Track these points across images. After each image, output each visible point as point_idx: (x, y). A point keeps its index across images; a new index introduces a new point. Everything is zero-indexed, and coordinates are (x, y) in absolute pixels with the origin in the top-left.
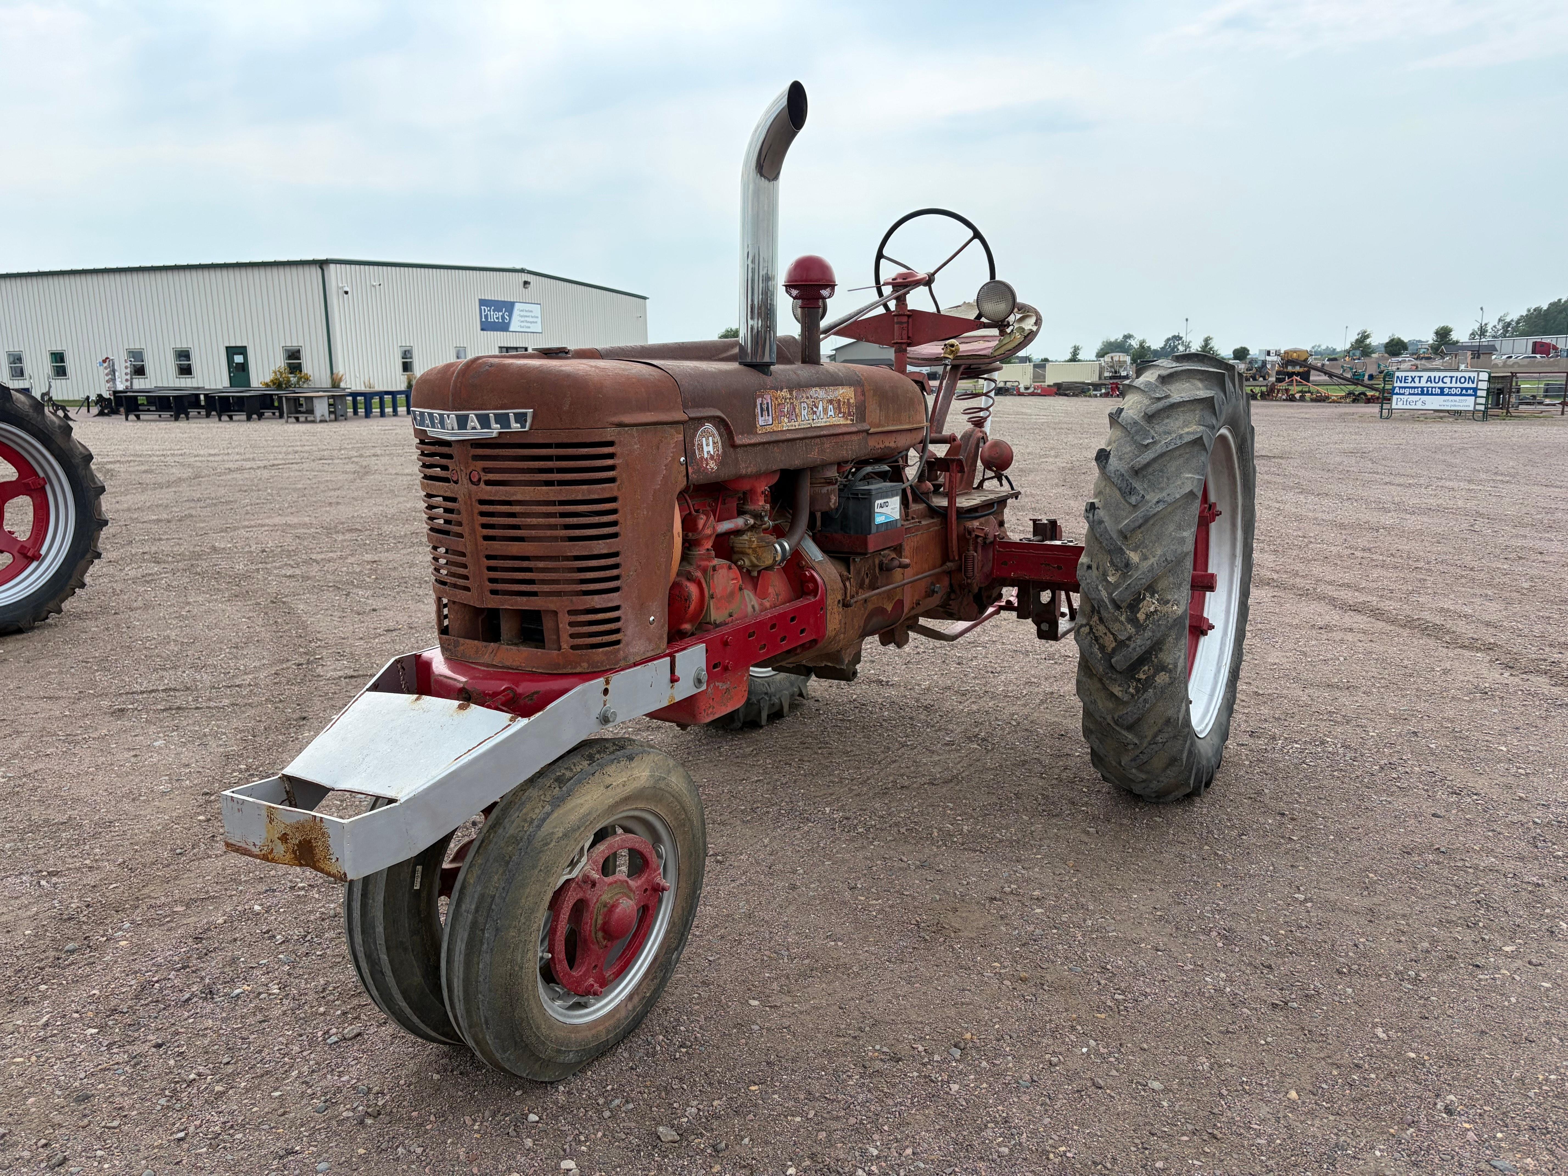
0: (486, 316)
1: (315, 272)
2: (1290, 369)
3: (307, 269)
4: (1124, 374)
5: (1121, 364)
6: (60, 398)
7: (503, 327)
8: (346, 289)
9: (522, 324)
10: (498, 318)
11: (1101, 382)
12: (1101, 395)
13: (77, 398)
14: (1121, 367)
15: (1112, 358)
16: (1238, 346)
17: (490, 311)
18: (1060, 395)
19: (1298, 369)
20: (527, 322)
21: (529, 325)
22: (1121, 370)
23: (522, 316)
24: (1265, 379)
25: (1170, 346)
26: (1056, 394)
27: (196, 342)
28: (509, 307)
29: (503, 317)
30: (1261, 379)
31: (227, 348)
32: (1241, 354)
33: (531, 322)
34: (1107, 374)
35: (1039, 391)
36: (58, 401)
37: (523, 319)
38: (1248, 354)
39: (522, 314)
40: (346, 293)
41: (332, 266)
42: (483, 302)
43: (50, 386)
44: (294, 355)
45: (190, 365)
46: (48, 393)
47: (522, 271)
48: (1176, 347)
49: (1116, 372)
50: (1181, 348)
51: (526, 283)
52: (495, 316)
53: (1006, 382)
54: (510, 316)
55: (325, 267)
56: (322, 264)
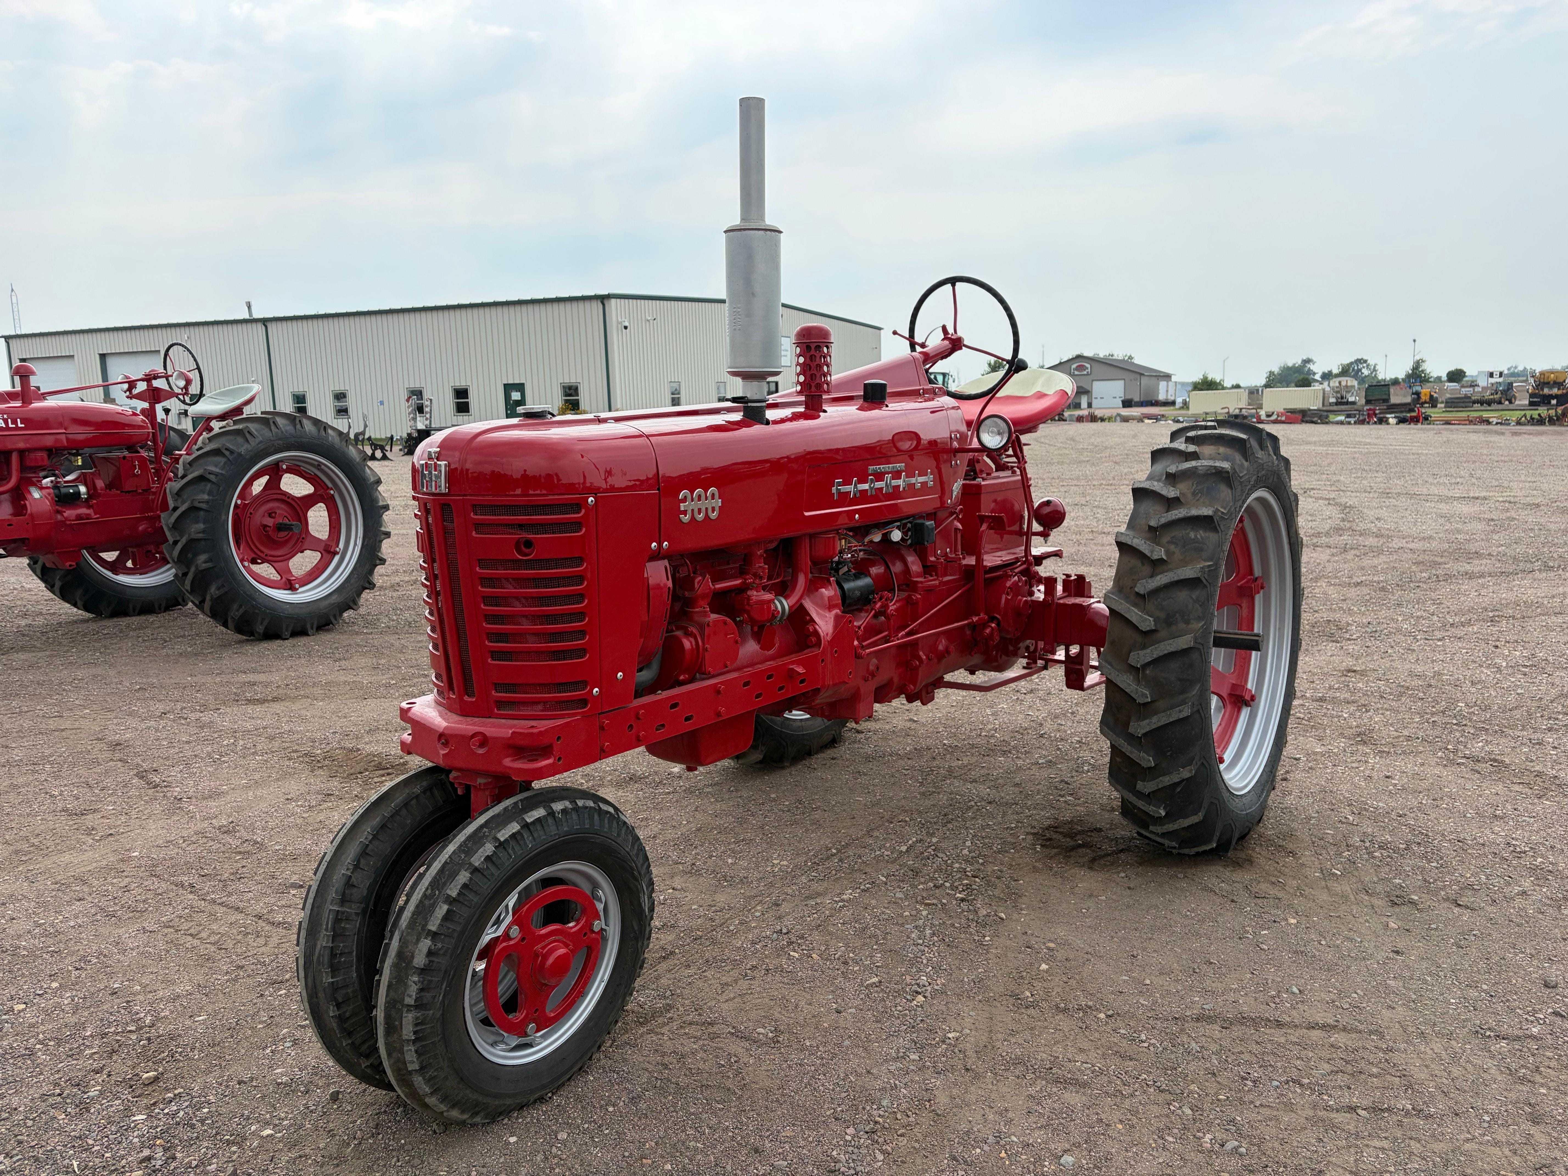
1: (597, 306)
2: (1546, 391)
3: (587, 304)
4: (1351, 399)
5: (1348, 389)
6: (378, 436)
8: (627, 324)
11: (1325, 408)
12: (1355, 423)
13: (383, 437)
14: (1348, 392)
15: (1340, 383)
16: (1453, 368)
18: (1307, 422)
19: (1555, 391)
22: (1348, 396)
24: (1511, 402)
25: (1353, 369)
26: (1303, 421)
27: (475, 380)
30: (1507, 403)
31: (505, 385)
32: (1456, 376)
34: (1333, 400)
35: (1283, 418)
36: (376, 439)
38: (1465, 376)
40: (626, 328)
41: (613, 301)
43: (366, 426)
44: (571, 391)
45: (468, 403)
46: (363, 433)
48: (1360, 370)
49: (1342, 398)
50: (1366, 372)
53: (1241, 409)
55: (606, 302)
56: (603, 299)
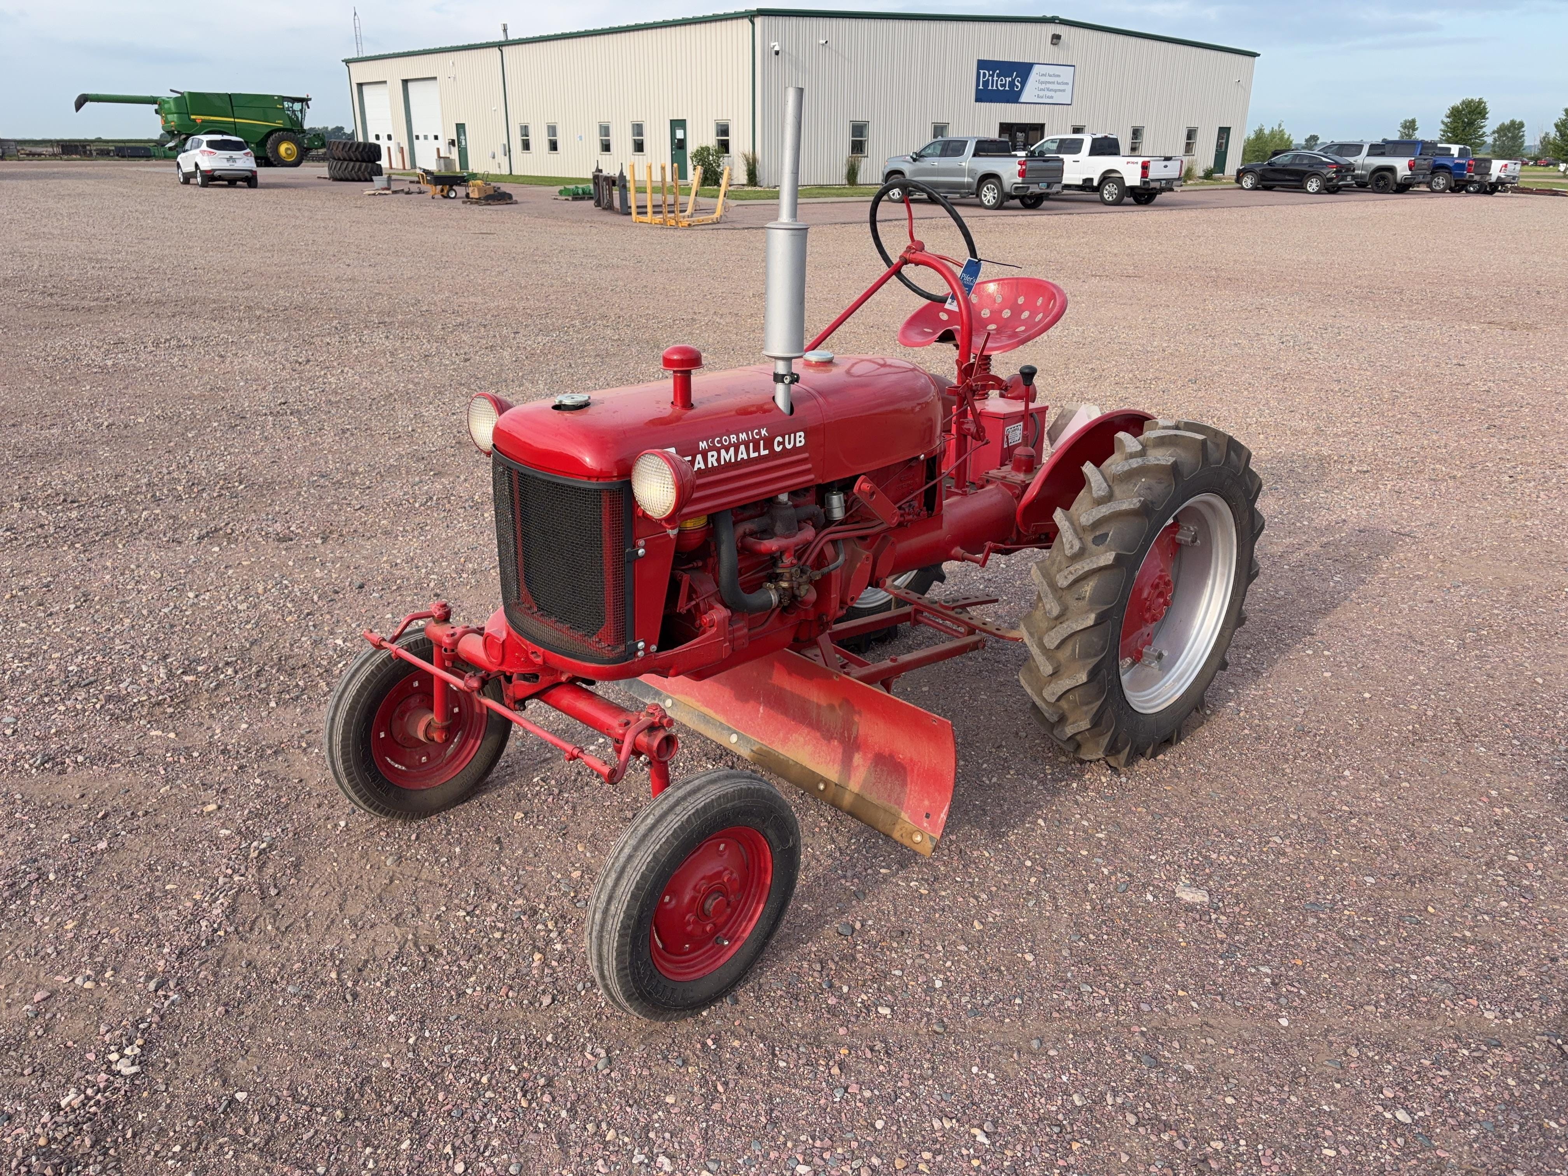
0: (986, 83)
1: (747, 25)
3: (739, 22)
7: (1012, 96)
8: (778, 48)
9: (1041, 93)
10: (1003, 85)
17: (993, 76)
20: (1048, 90)
21: (1049, 94)
23: (1042, 83)
27: (648, 115)
28: (1023, 70)
29: (1012, 84)
31: (671, 121)
33: (1055, 91)
37: (1043, 86)
39: (1043, 79)
40: (777, 53)
41: (761, 18)
42: (983, 65)
44: (723, 130)
45: (642, 141)
47: (1052, 20)
51: (1056, 38)
52: (998, 83)
54: (1023, 83)
55: (755, 20)
56: (753, 16)
